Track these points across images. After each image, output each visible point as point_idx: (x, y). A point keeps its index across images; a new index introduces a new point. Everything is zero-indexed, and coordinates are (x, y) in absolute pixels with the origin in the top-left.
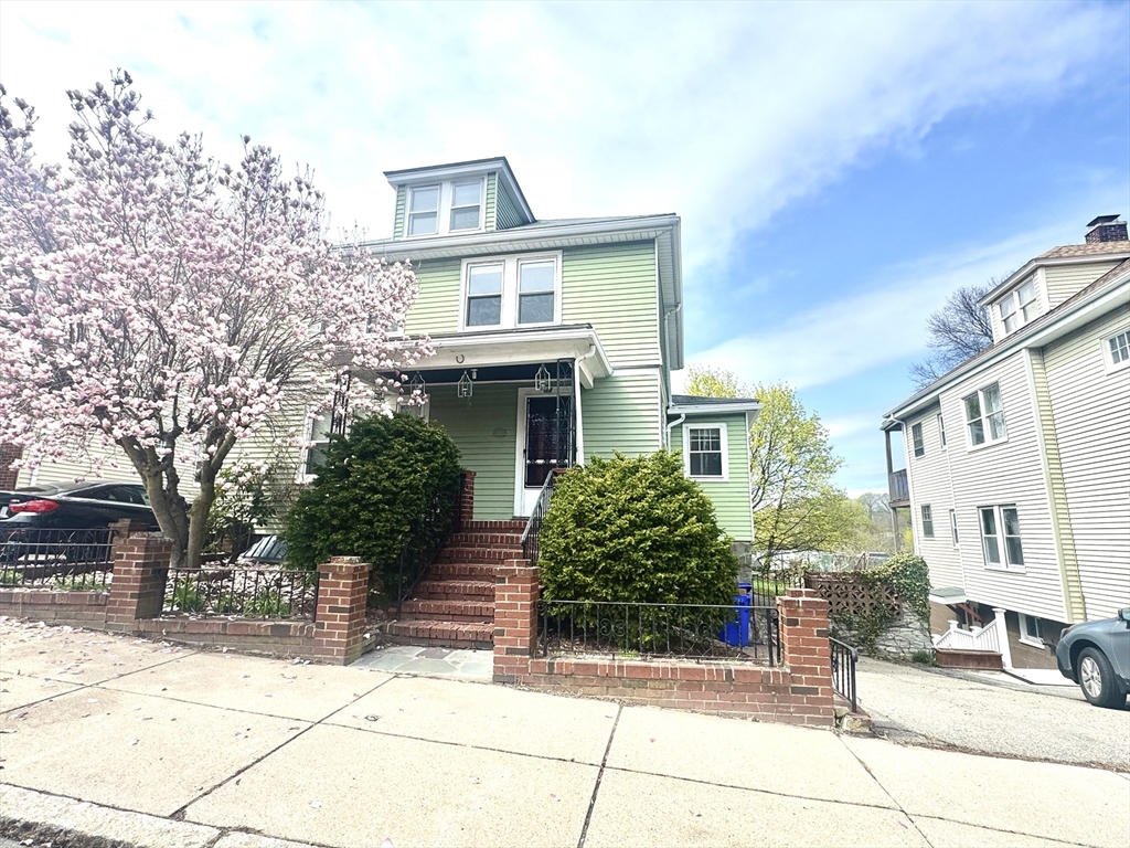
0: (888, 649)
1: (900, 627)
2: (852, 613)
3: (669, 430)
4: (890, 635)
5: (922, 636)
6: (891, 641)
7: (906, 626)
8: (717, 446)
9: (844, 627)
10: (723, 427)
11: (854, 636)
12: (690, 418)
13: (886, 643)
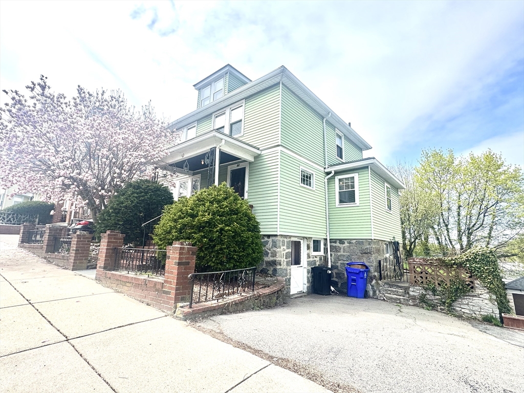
0: (463, 310)
1: (473, 296)
2: (437, 284)
3: (326, 181)
4: (465, 302)
5: (490, 304)
6: (466, 305)
7: (478, 296)
8: (353, 187)
9: (431, 293)
10: (356, 175)
11: (437, 299)
12: (337, 173)
13: (462, 306)
